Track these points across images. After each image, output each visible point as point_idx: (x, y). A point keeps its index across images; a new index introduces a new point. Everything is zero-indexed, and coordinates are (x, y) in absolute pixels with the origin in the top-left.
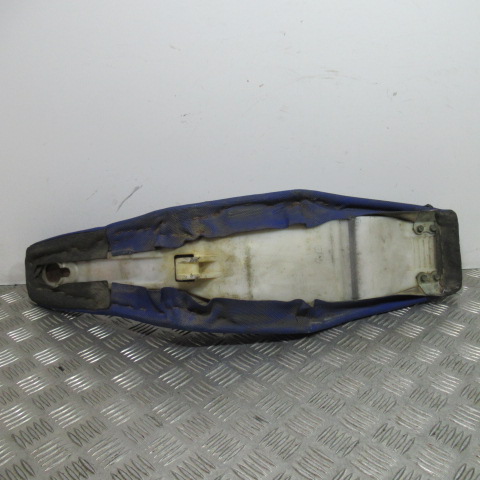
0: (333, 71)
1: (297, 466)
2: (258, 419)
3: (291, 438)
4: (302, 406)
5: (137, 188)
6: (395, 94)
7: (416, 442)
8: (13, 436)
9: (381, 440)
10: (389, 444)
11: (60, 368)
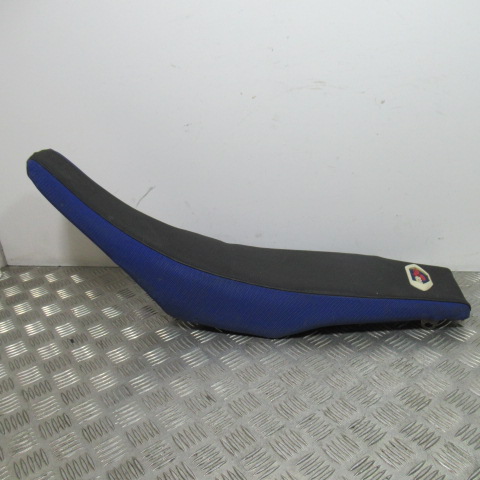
0: (320, 82)
1: (224, 440)
2: (209, 398)
3: (229, 417)
4: (249, 391)
5: (151, 189)
6: (383, 102)
7: (334, 432)
8: (23, 391)
9: (304, 427)
10: (309, 431)
11: (72, 341)
